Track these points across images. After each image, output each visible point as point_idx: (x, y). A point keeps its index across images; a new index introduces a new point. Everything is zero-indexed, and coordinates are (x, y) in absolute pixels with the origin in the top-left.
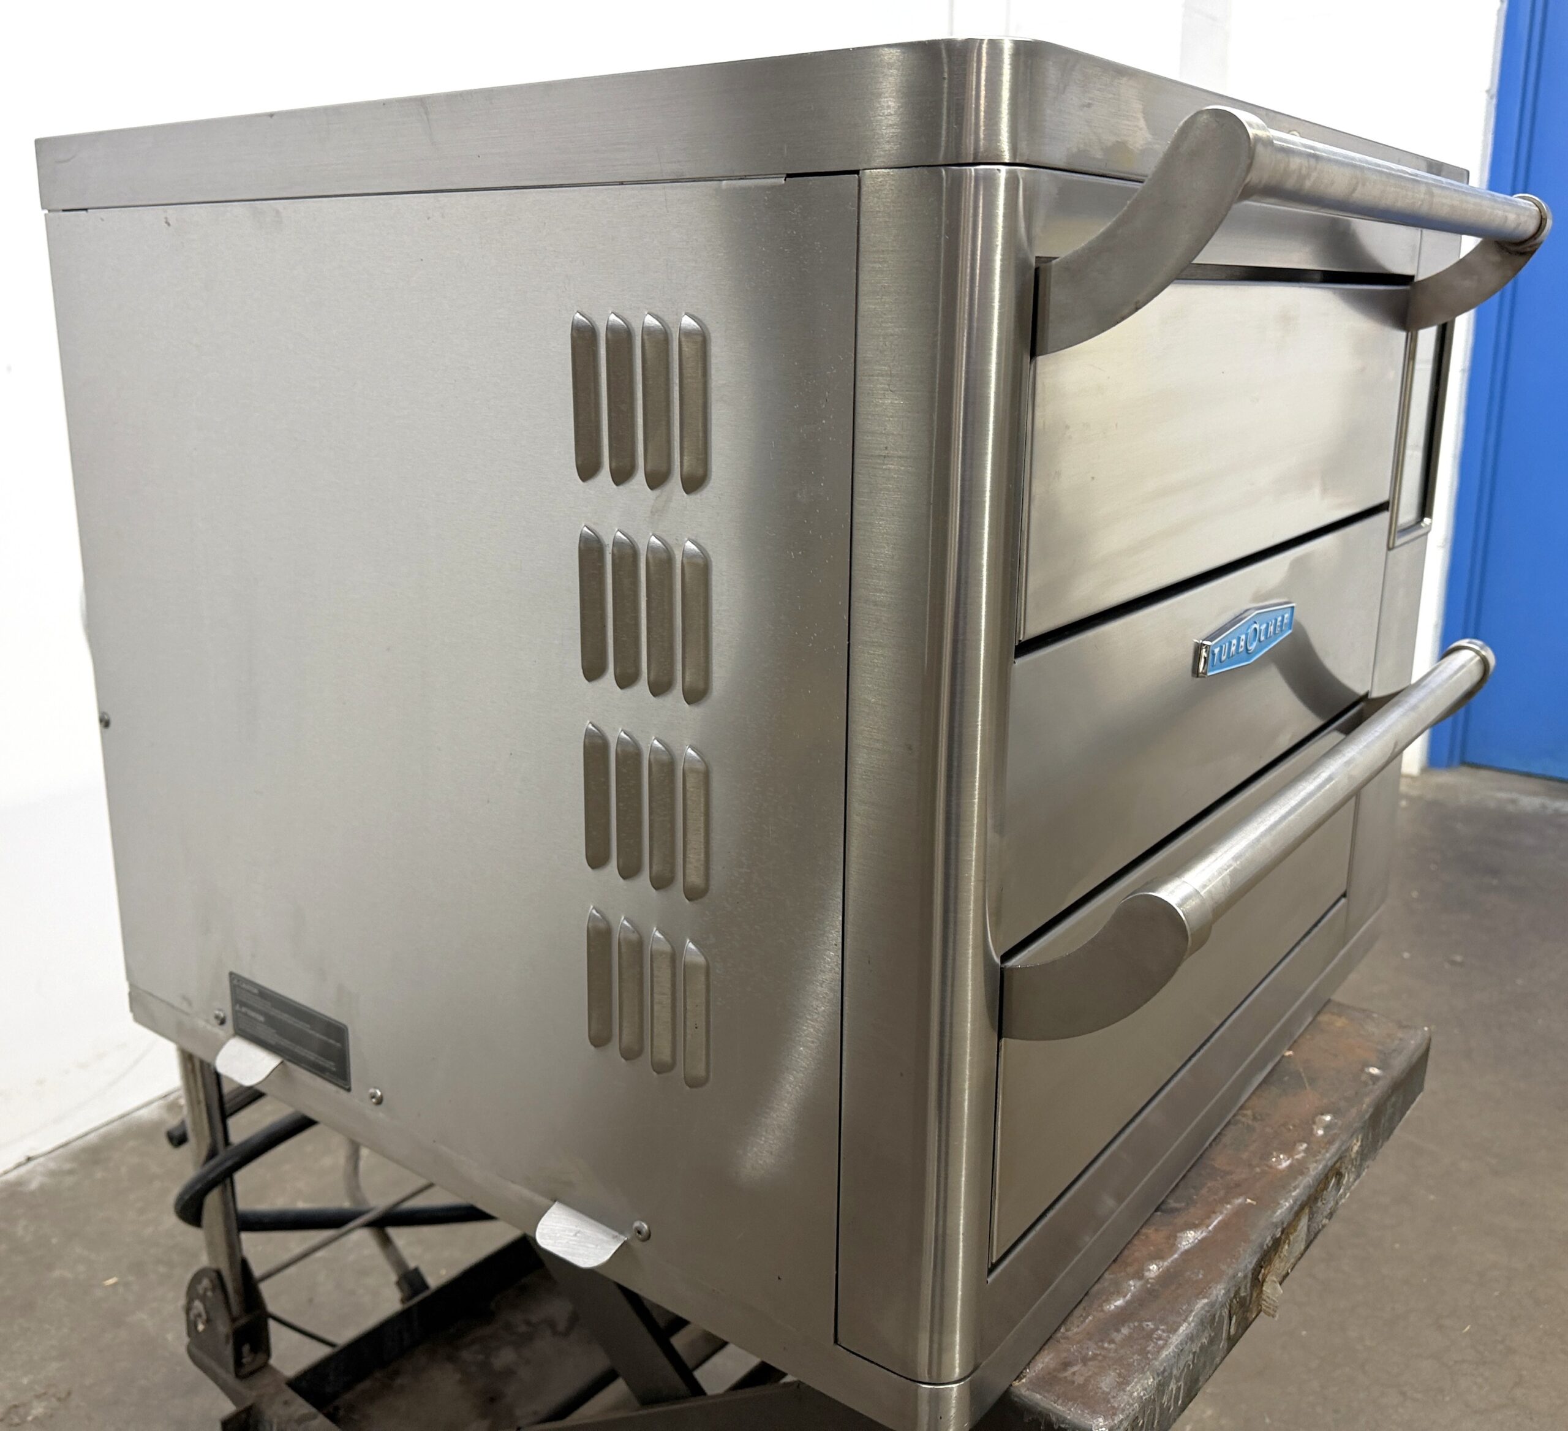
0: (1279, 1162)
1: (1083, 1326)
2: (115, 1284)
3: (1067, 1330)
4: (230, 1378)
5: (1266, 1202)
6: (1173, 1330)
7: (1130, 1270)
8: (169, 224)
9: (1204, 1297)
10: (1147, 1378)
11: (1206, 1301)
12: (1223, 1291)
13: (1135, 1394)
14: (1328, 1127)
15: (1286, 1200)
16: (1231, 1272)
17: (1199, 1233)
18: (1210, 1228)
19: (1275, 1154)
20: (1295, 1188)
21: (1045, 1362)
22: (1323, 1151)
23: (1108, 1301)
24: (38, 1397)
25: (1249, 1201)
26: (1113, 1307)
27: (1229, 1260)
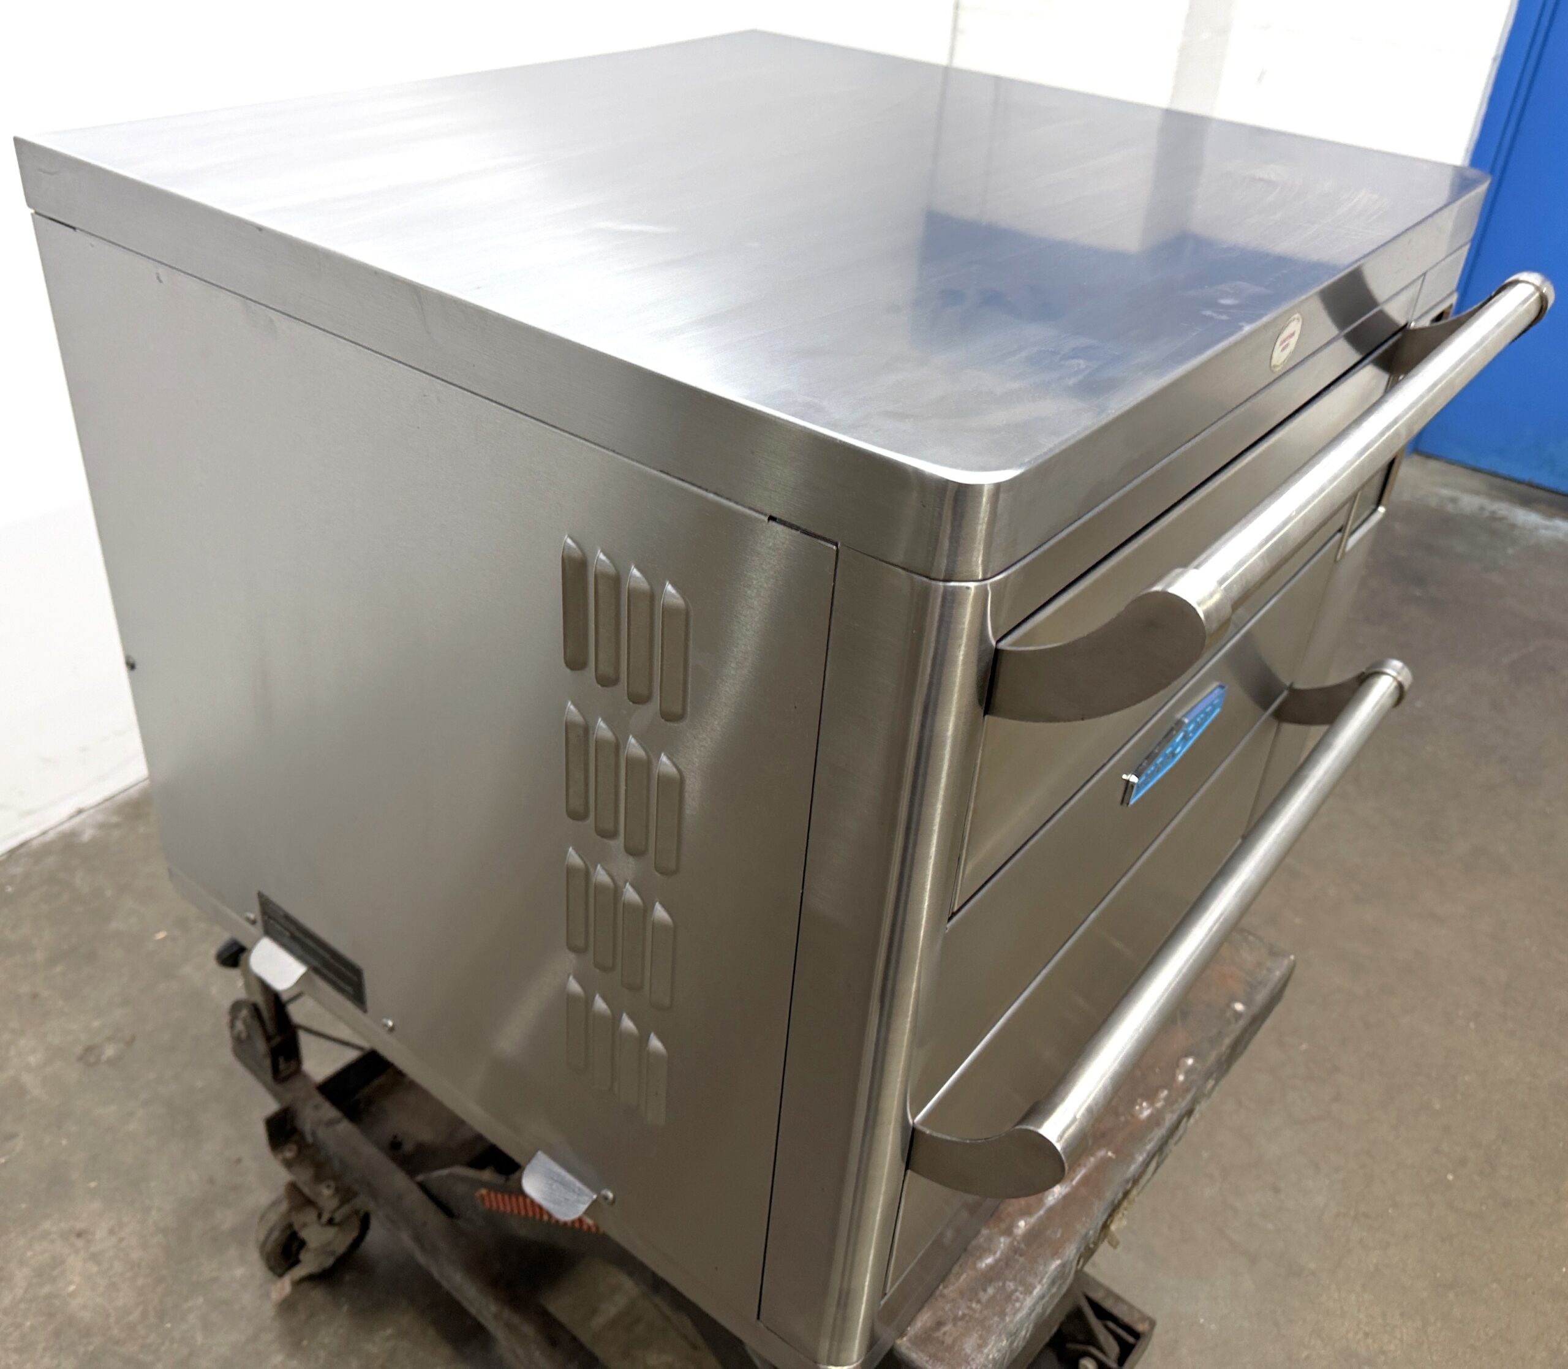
0: (1142, 1109)
1: (957, 1284)
2: (164, 939)
3: (945, 1287)
4: (269, 1077)
5: (1124, 1156)
6: (1028, 1291)
7: (1003, 1226)
8: (161, 281)
9: (1058, 1259)
10: (1002, 1341)
11: (1058, 1262)
12: (1074, 1251)
13: (991, 1357)
14: (1189, 1072)
15: (1141, 1154)
16: (1083, 1231)
17: (1064, 1187)
18: (1074, 1183)
19: (1139, 1101)
20: (1150, 1141)
21: (924, 1319)
22: (1180, 1100)
23: (980, 1258)
24: (110, 1039)
25: (1110, 1154)
26: (984, 1265)
27: (1084, 1219)
